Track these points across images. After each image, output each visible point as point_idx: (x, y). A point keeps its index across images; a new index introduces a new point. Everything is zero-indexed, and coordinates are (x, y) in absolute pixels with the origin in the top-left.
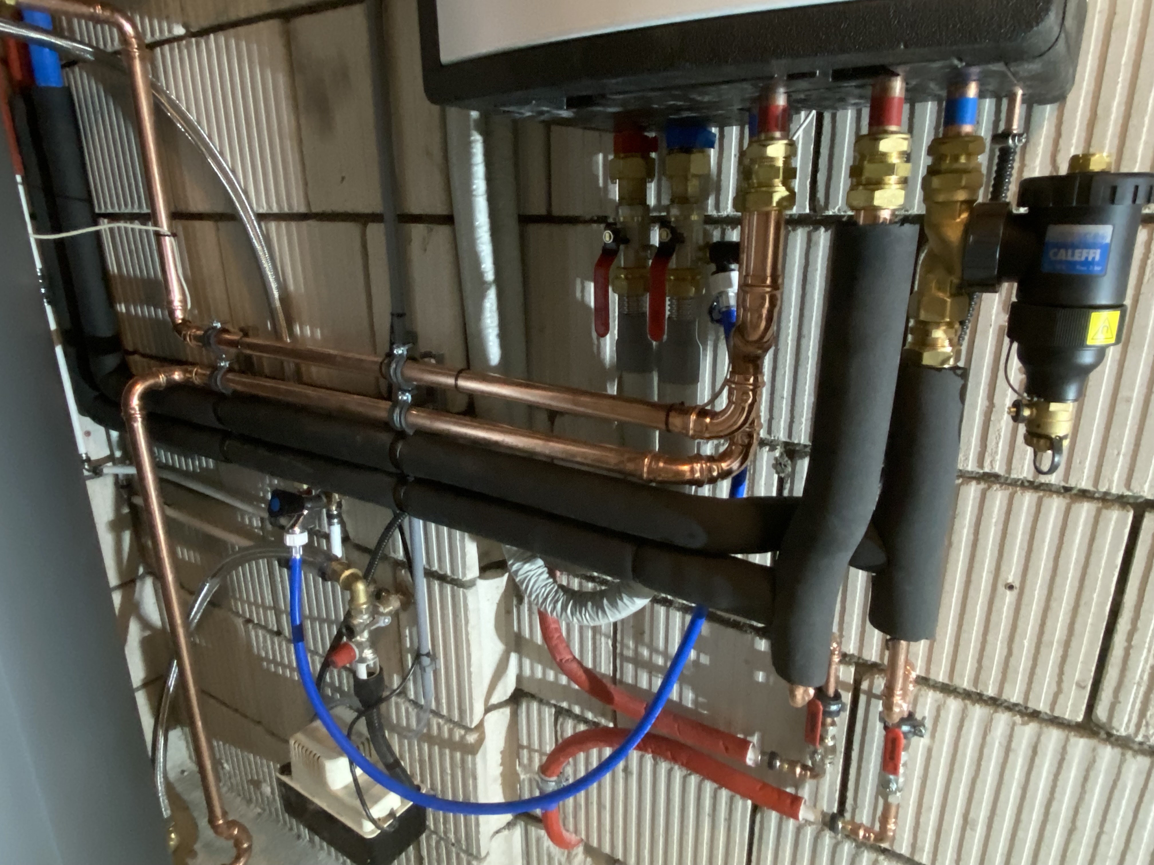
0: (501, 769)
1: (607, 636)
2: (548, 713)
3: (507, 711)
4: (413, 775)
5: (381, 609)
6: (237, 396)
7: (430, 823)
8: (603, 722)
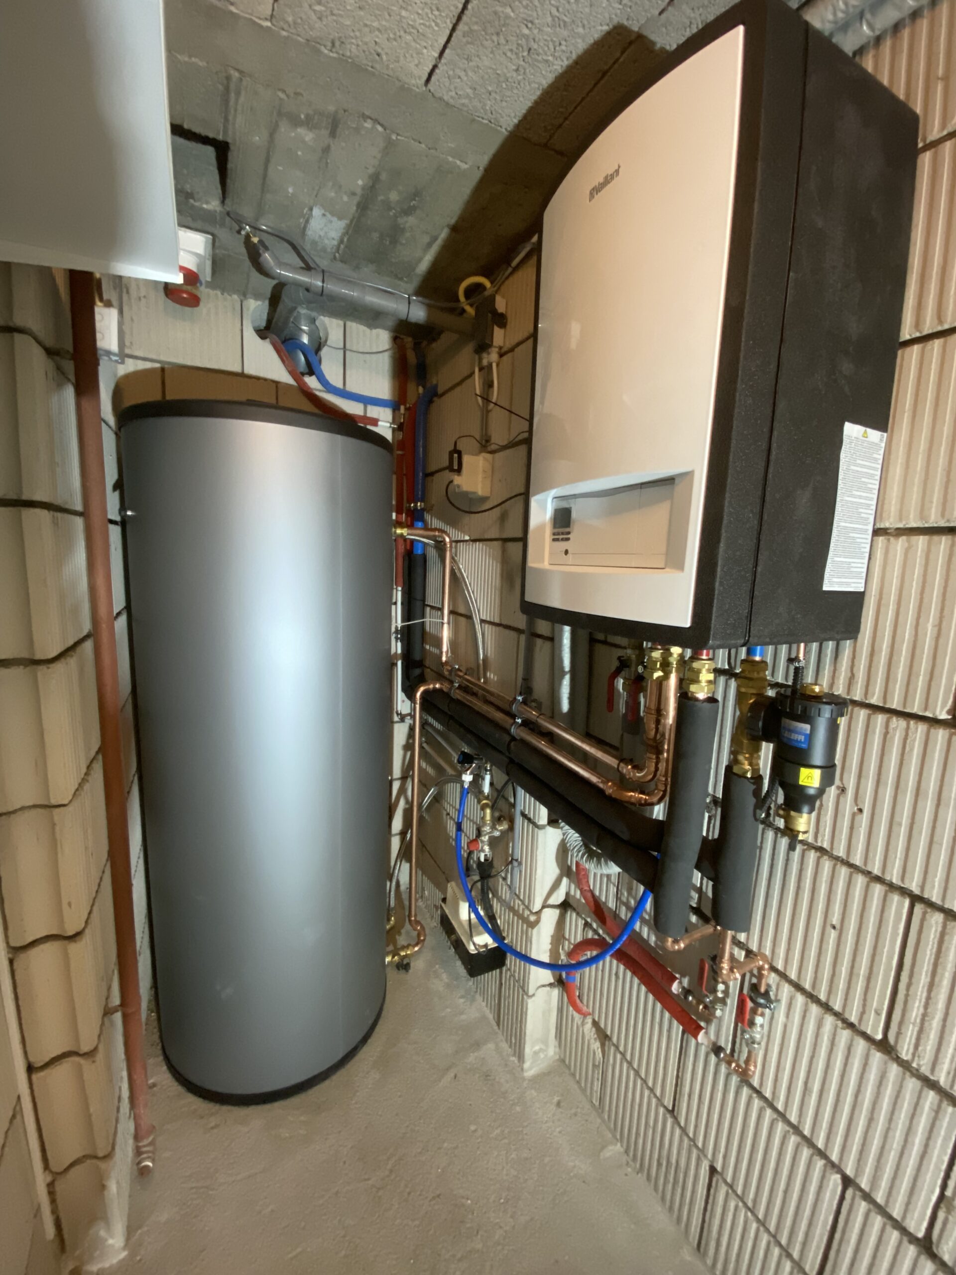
0: (549, 947)
1: (614, 885)
2: (581, 923)
3: (557, 912)
4: (503, 930)
5: (497, 826)
6: (458, 702)
7: (508, 962)
8: (608, 939)
